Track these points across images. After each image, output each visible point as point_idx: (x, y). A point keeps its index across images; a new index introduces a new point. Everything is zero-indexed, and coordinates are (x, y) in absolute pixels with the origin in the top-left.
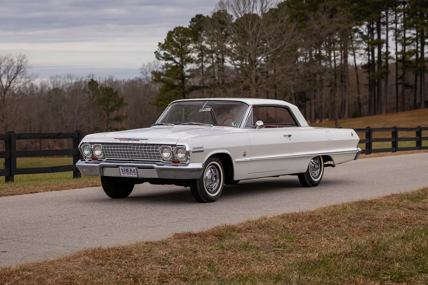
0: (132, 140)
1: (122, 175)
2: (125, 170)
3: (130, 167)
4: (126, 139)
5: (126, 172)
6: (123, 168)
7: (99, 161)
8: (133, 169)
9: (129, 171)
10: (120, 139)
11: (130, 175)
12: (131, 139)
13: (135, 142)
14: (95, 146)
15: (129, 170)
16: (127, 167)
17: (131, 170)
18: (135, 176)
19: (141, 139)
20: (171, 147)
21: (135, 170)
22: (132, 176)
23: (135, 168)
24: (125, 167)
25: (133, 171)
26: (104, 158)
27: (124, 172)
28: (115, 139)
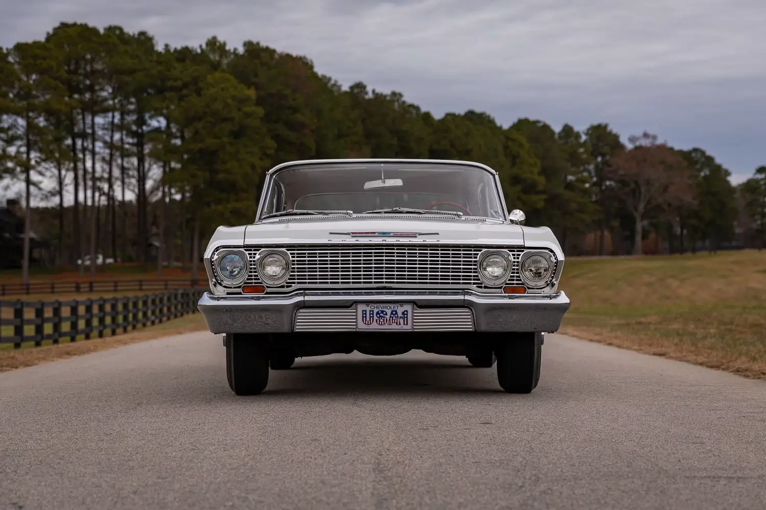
0: (392, 235)
1: (362, 326)
3: (392, 306)
4: (375, 233)
5: (375, 318)
6: (368, 309)
7: (267, 293)
8: (400, 310)
9: (388, 317)
10: (355, 234)
11: (390, 326)
12: (389, 233)
14: (266, 255)
15: (389, 312)
16: (382, 305)
17: (394, 313)
18: (405, 327)
19: (420, 234)
20: (510, 251)
21: (407, 311)
22: (394, 327)
23: (408, 308)
24: (375, 305)
25: (400, 315)
26: (288, 287)
27: (368, 319)
28: (331, 233)
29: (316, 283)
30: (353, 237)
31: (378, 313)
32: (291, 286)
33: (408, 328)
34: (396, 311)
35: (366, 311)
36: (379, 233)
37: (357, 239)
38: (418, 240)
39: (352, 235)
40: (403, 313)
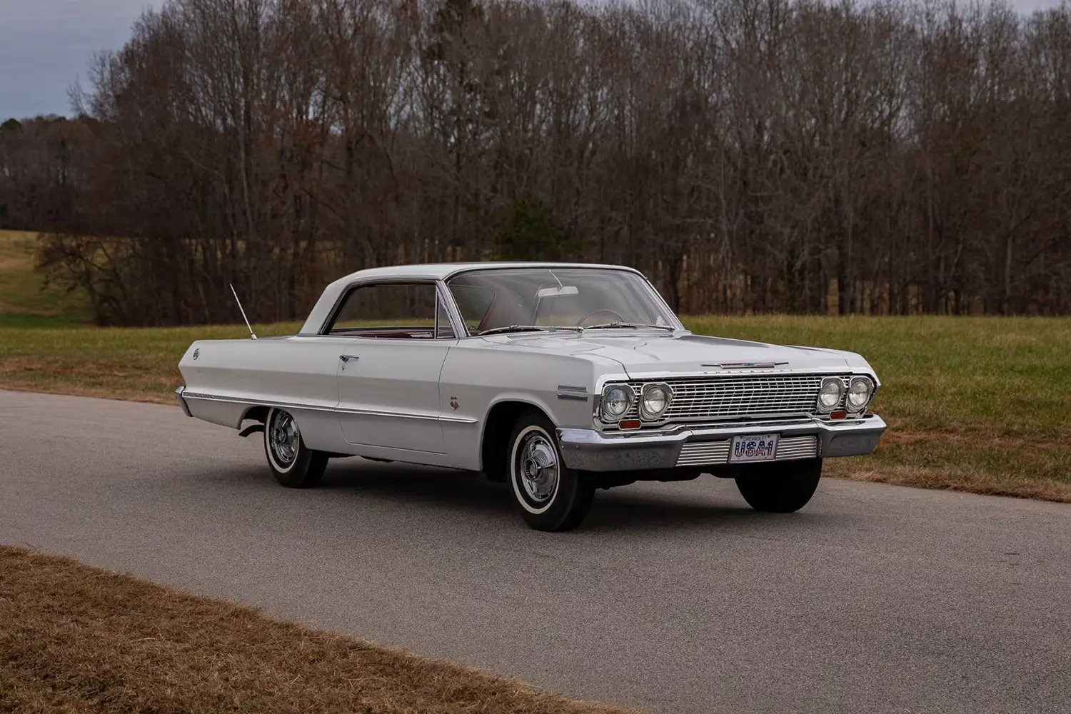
1: (734, 459)
2: (746, 444)
3: (761, 437)
4: (742, 364)
5: (746, 449)
6: (741, 441)
7: (643, 428)
8: (767, 440)
9: (756, 448)
11: (756, 458)
13: (767, 372)
14: (647, 389)
15: (755, 445)
16: (753, 437)
17: (762, 443)
18: (768, 457)
19: (776, 364)
20: (842, 378)
21: (772, 442)
22: (759, 459)
23: (774, 438)
24: (748, 437)
25: (766, 445)
26: (660, 420)
27: (740, 451)
28: (703, 365)
29: (697, 415)
30: (724, 368)
31: (749, 445)
32: (664, 420)
33: (770, 459)
34: (763, 442)
35: (739, 443)
36: (745, 364)
37: (729, 370)
38: (776, 371)
39: (723, 367)
40: (769, 444)
